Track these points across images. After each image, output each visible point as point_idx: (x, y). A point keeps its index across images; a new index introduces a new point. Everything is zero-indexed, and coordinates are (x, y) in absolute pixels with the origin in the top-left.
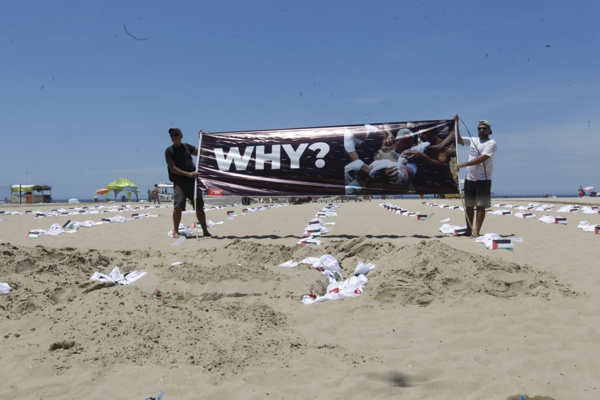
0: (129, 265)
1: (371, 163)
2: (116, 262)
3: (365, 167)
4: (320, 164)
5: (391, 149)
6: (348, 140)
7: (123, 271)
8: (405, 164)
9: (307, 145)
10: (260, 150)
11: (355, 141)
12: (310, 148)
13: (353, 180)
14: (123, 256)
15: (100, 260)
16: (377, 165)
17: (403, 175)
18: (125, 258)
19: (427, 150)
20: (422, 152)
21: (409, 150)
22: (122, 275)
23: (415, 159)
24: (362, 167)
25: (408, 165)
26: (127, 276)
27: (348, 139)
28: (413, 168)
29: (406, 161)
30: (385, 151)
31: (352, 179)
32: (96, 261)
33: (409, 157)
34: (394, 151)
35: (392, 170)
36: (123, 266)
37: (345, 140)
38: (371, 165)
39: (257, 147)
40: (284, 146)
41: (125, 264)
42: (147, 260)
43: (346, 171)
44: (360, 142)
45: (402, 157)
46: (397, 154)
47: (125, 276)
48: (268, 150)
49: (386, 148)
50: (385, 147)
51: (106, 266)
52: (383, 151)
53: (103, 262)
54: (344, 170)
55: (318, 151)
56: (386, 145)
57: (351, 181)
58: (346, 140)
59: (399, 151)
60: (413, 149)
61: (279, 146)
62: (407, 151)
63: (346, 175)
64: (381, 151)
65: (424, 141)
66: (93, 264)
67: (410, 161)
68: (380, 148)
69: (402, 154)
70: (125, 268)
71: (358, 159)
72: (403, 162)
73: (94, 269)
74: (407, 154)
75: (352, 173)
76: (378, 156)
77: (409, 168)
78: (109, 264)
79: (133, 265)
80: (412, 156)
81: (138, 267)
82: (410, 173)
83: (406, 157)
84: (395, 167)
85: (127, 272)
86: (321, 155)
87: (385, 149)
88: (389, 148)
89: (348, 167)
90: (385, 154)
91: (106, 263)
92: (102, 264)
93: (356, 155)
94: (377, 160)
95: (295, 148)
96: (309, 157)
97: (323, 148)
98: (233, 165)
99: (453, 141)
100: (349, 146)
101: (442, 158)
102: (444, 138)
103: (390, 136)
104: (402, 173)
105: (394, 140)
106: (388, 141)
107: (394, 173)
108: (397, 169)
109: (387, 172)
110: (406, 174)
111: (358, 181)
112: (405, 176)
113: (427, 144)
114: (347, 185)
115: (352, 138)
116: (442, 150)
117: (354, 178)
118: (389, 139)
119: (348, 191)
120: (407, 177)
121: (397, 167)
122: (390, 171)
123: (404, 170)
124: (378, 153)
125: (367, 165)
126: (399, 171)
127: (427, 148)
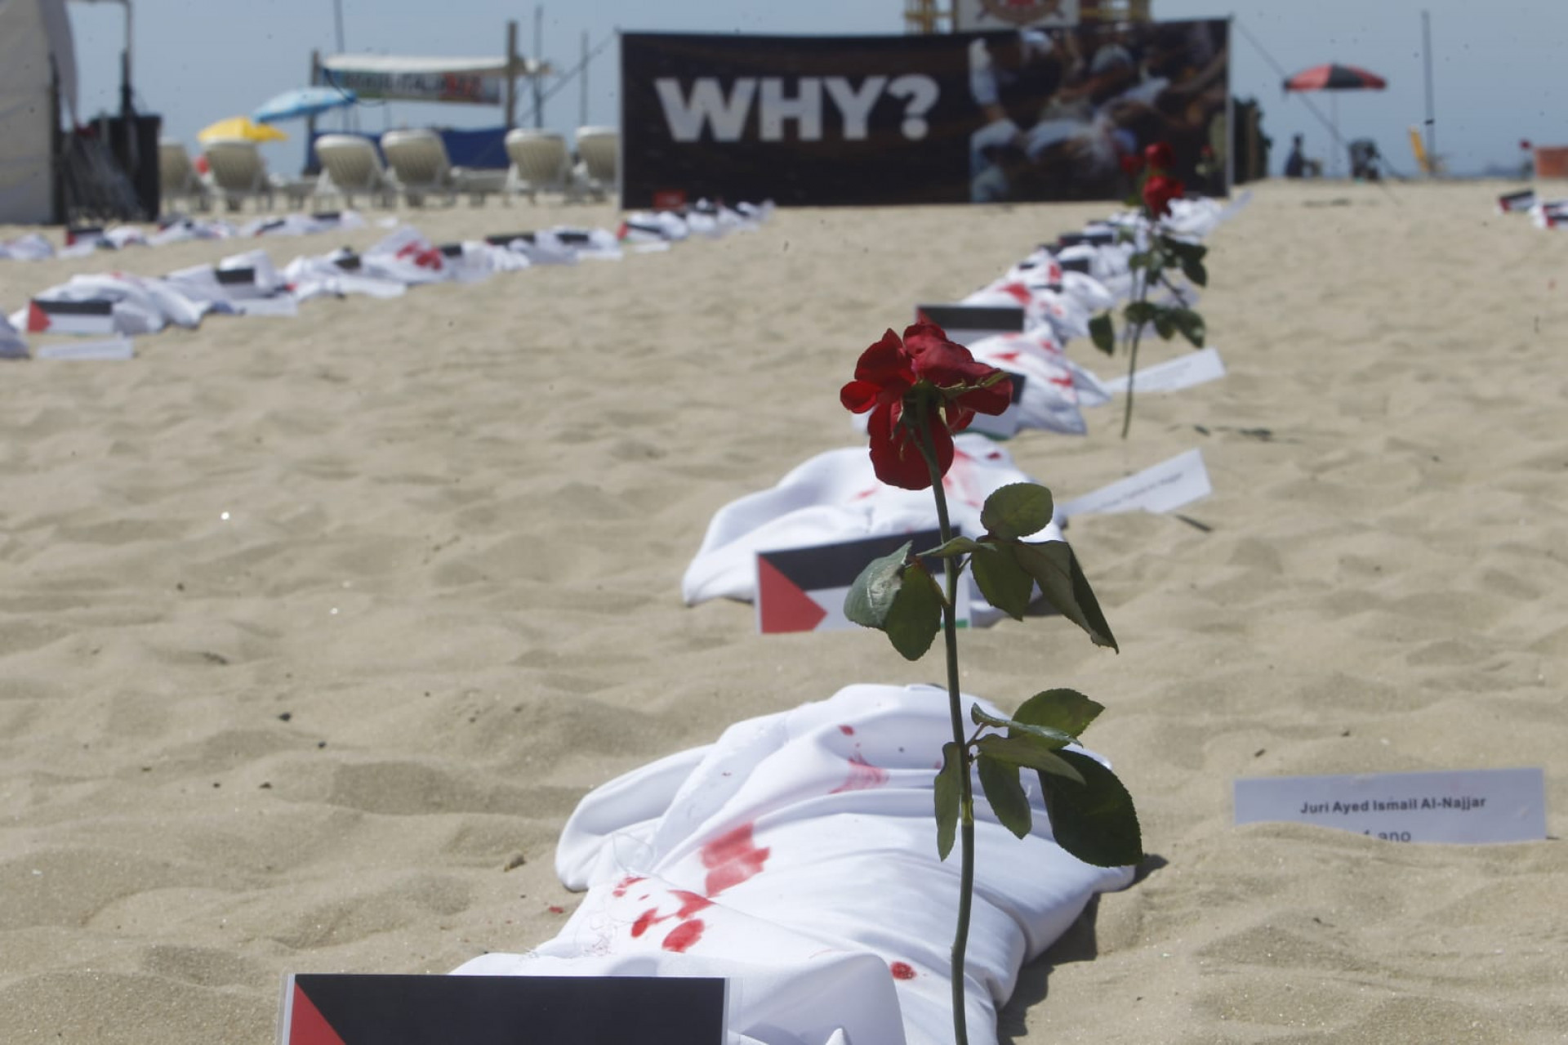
1: (1033, 127)
3: (1021, 135)
4: (915, 129)
5: (1080, 96)
6: (980, 72)
8: (1111, 131)
9: (883, 80)
11: (996, 76)
12: (892, 88)
13: (990, 167)
16: (1046, 132)
17: (1104, 157)
19: (1164, 99)
20: (1150, 103)
21: (1119, 97)
23: (1134, 119)
24: (1012, 136)
25: (1118, 133)
27: (979, 69)
28: (1128, 140)
29: (1113, 125)
30: (1066, 100)
31: (988, 164)
33: (1120, 115)
34: (1084, 101)
35: (1080, 144)
37: (972, 71)
38: (1033, 131)
39: (765, 80)
40: (828, 82)
43: (974, 146)
44: (1010, 78)
45: (1104, 114)
46: (1092, 108)
48: (791, 89)
49: (1068, 96)
50: (1067, 91)
52: (1060, 100)
54: (970, 142)
55: (910, 97)
56: (1067, 86)
57: (985, 169)
58: (976, 72)
59: (1098, 99)
60: (1129, 96)
61: (818, 81)
62: (1114, 101)
63: (973, 156)
64: (1055, 102)
65: (1156, 77)
69: (1104, 106)
71: (1003, 119)
72: (1107, 124)
74: (1114, 108)
75: (989, 149)
76: (1047, 113)
77: (1118, 139)
80: (1127, 112)
82: (1119, 151)
83: (1113, 116)
84: (1085, 137)
86: (919, 106)
87: (1063, 98)
88: (1074, 93)
90: (1067, 108)
93: (998, 111)
94: (1045, 121)
95: (856, 85)
96: (888, 112)
97: (922, 91)
98: (707, 128)
99: (1222, 77)
100: (982, 86)
101: (1194, 115)
102: (1201, 67)
103: (1078, 64)
104: (1101, 150)
105: (1086, 74)
106: (1072, 75)
107: (1085, 151)
108: (1091, 144)
109: (1069, 149)
110: (1112, 154)
111: (1001, 169)
112: (1109, 157)
113: (1162, 83)
114: (976, 176)
115: (989, 67)
116: (1196, 97)
117: (992, 162)
118: (1074, 72)
119: (977, 193)
120: (1114, 160)
121: (1092, 138)
122: (1075, 146)
123: (1108, 145)
124: (1050, 104)
125: (1024, 132)
126: (1095, 147)
127: (1162, 92)
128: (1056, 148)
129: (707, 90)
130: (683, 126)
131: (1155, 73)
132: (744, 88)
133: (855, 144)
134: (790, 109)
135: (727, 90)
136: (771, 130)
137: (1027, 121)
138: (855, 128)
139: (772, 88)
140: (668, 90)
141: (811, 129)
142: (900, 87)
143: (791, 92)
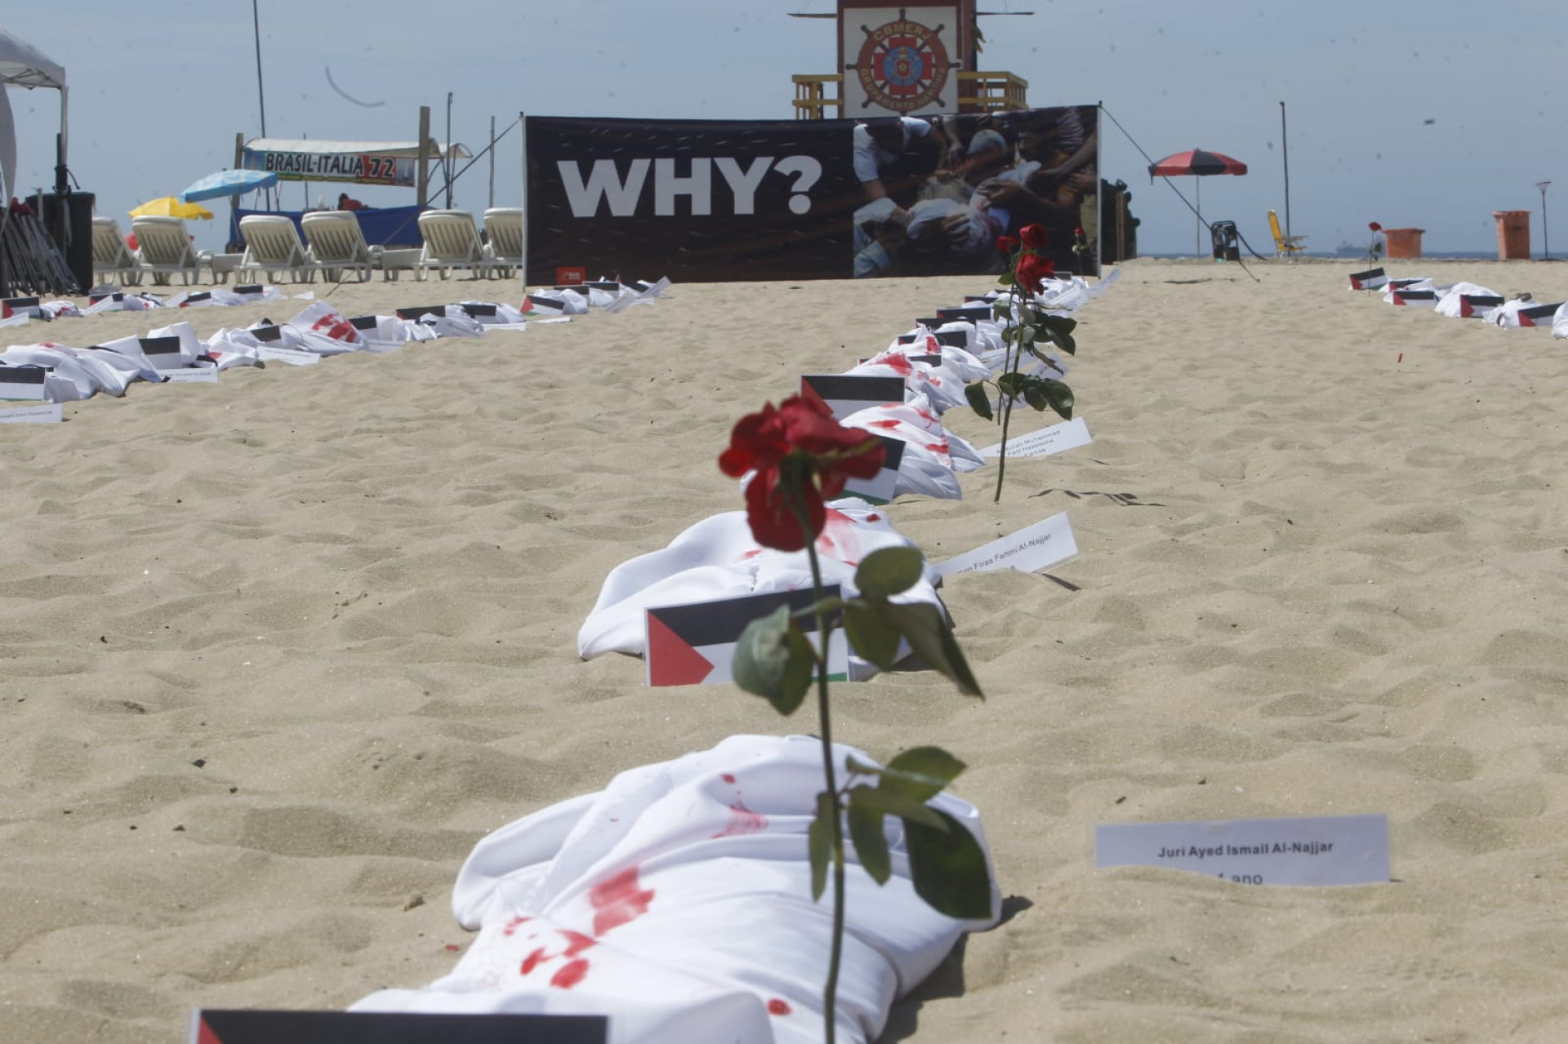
1: (911, 206)
3: (899, 214)
4: (800, 205)
5: (957, 176)
6: (863, 152)
8: (985, 209)
9: (770, 160)
11: (877, 156)
12: (779, 167)
13: (872, 242)
16: (925, 209)
17: (980, 233)
19: (1035, 180)
20: (1022, 183)
21: (994, 178)
23: (1007, 199)
24: (892, 214)
25: (992, 212)
27: (862, 149)
28: (1003, 218)
29: (988, 203)
30: (943, 180)
31: (869, 240)
33: (994, 195)
34: (961, 180)
35: (958, 221)
37: (855, 151)
38: (911, 210)
40: (719, 161)
43: (856, 223)
44: (890, 158)
45: (979, 193)
46: (969, 188)
49: (946, 175)
50: (944, 172)
52: (938, 179)
54: (851, 218)
55: (796, 175)
56: (945, 166)
57: (866, 244)
58: (859, 153)
59: (974, 178)
60: (1004, 176)
61: (708, 161)
62: (989, 181)
63: (856, 234)
64: (933, 180)
65: (1029, 159)
67: (996, 203)
68: (930, 170)
69: (980, 186)
71: (884, 197)
72: (982, 204)
74: (990, 187)
75: (870, 227)
76: (927, 190)
77: (993, 218)
80: (1001, 192)
82: (995, 229)
83: (988, 195)
84: (963, 215)
86: (803, 184)
87: (942, 175)
88: (951, 173)
89: (861, 216)
90: (944, 187)
93: (879, 189)
94: (924, 198)
95: (745, 166)
96: (775, 189)
97: (808, 169)
98: (604, 203)
99: (1092, 160)
100: (864, 165)
101: (1065, 196)
102: (1071, 151)
103: (955, 147)
104: (977, 229)
105: (963, 155)
106: (949, 157)
107: (961, 229)
108: (967, 221)
109: (947, 225)
110: (988, 231)
111: (882, 244)
112: (985, 233)
113: (1035, 166)
114: (858, 252)
115: (871, 148)
116: (1065, 178)
117: (874, 238)
118: (952, 153)
119: (859, 267)
120: (988, 237)
121: (968, 217)
122: (952, 223)
123: (983, 222)
124: (928, 184)
125: (903, 211)
126: (971, 224)
127: (1034, 175)
128: (935, 226)
129: (605, 169)
130: (583, 205)
131: (1028, 156)
132: (639, 167)
133: (744, 217)
134: (683, 186)
135: (623, 173)
136: (664, 207)
137: (906, 198)
138: (744, 205)
139: (665, 167)
140: (568, 170)
141: (702, 206)
142: (786, 166)
143: (683, 171)
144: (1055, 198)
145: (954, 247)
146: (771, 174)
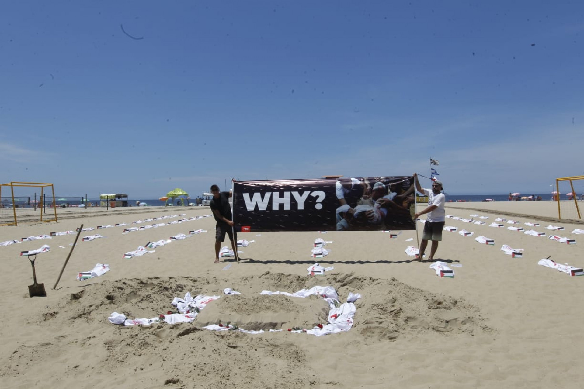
0: (196, 290)
1: (355, 207)
2: (187, 288)
3: (351, 210)
4: (319, 207)
5: (370, 197)
7: (193, 295)
8: (379, 208)
9: (309, 192)
10: (276, 195)
11: (344, 191)
12: (312, 195)
14: (192, 283)
15: (177, 288)
16: (359, 208)
17: (377, 217)
18: (193, 285)
19: (395, 198)
20: (391, 199)
21: (382, 198)
22: (192, 298)
23: (386, 205)
24: (349, 210)
25: (381, 209)
26: (195, 298)
28: (385, 211)
29: (380, 206)
30: (365, 198)
31: (342, 218)
32: (175, 288)
33: (382, 203)
34: (371, 199)
35: (370, 212)
36: (192, 291)
37: (336, 189)
38: (355, 208)
39: (274, 193)
40: (293, 193)
41: (194, 290)
42: (207, 287)
43: (337, 213)
44: (348, 191)
45: (377, 203)
46: (374, 201)
47: (194, 298)
48: (281, 196)
50: (365, 196)
51: (181, 291)
53: (179, 288)
54: (336, 211)
55: (317, 197)
56: (366, 194)
57: (340, 220)
58: (338, 190)
59: (375, 199)
60: (385, 197)
61: (290, 192)
62: (380, 199)
63: (337, 216)
64: (362, 199)
65: (393, 192)
66: (173, 291)
67: (382, 206)
68: (361, 196)
69: (377, 201)
70: (194, 293)
71: (345, 204)
72: (378, 206)
73: (174, 295)
74: (380, 201)
75: (341, 214)
76: (360, 202)
77: (382, 211)
78: (183, 289)
79: (199, 290)
80: (384, 202)
81: (202, 292)
82: (382, 215)
83: (380, 203)
84: (372, 210)
85: (195, 296)
86: (319, 200)
87: (365, 197)
88: (368, 196)
89: (339, 210)
90: (365, 201)
91: (181, 289)
92: (178, 290)
93: (344, 201)
94: (359, 205)
95: (301, 194)
96: (311, 201)
97: (321, 195)
98: (257, 206)
99: (413, 192)
100: (339, 194)
101: (405, 204)
102: (406, 190)
103: (369, 188)
104: (377, 215)
105: (371, 190)
106: (367, 191)
107: (371, 215)
108: (373, 212)
109: (367, 214)
110: (380, 215)
111: (345, 219)
112: (379, 217)
113: (395, 194)
114: (338, 222)
115: (341, 188)
116: (405, 198)
117: (343, 218)
118: (368, 190)
119: (338, 227)
120: (380, 218)
121: (373, 211)
122: (368, 213)
123: (378, 213)
124: (360, 200)
125: (352, 209)
126: (374, 213)
127: (395, 197)
128: (363, 213)
129: (257, 196)
130: (250, 207)
132: (268, 195)
133: (301, 210)
134: (281, 201)
135: (263, 197)
136: (275, 207)
137: (353, 205)
138: (301, 207)
140: (246, 196)
141: (287, 207)
142: (314, 194)
144: (402, 205)
145: (369, 221)
146: (310, 197)
